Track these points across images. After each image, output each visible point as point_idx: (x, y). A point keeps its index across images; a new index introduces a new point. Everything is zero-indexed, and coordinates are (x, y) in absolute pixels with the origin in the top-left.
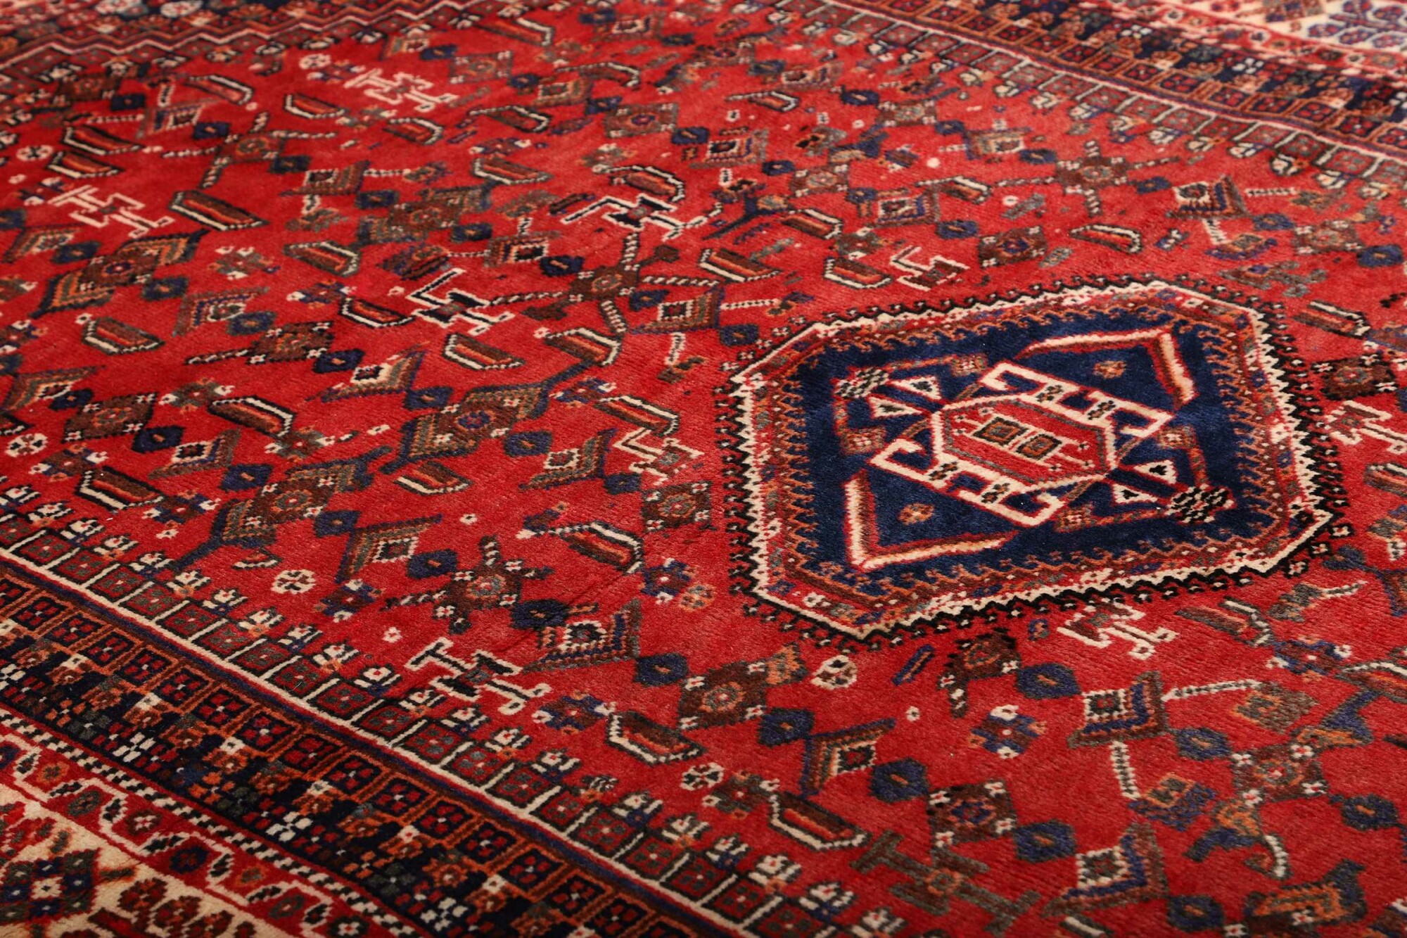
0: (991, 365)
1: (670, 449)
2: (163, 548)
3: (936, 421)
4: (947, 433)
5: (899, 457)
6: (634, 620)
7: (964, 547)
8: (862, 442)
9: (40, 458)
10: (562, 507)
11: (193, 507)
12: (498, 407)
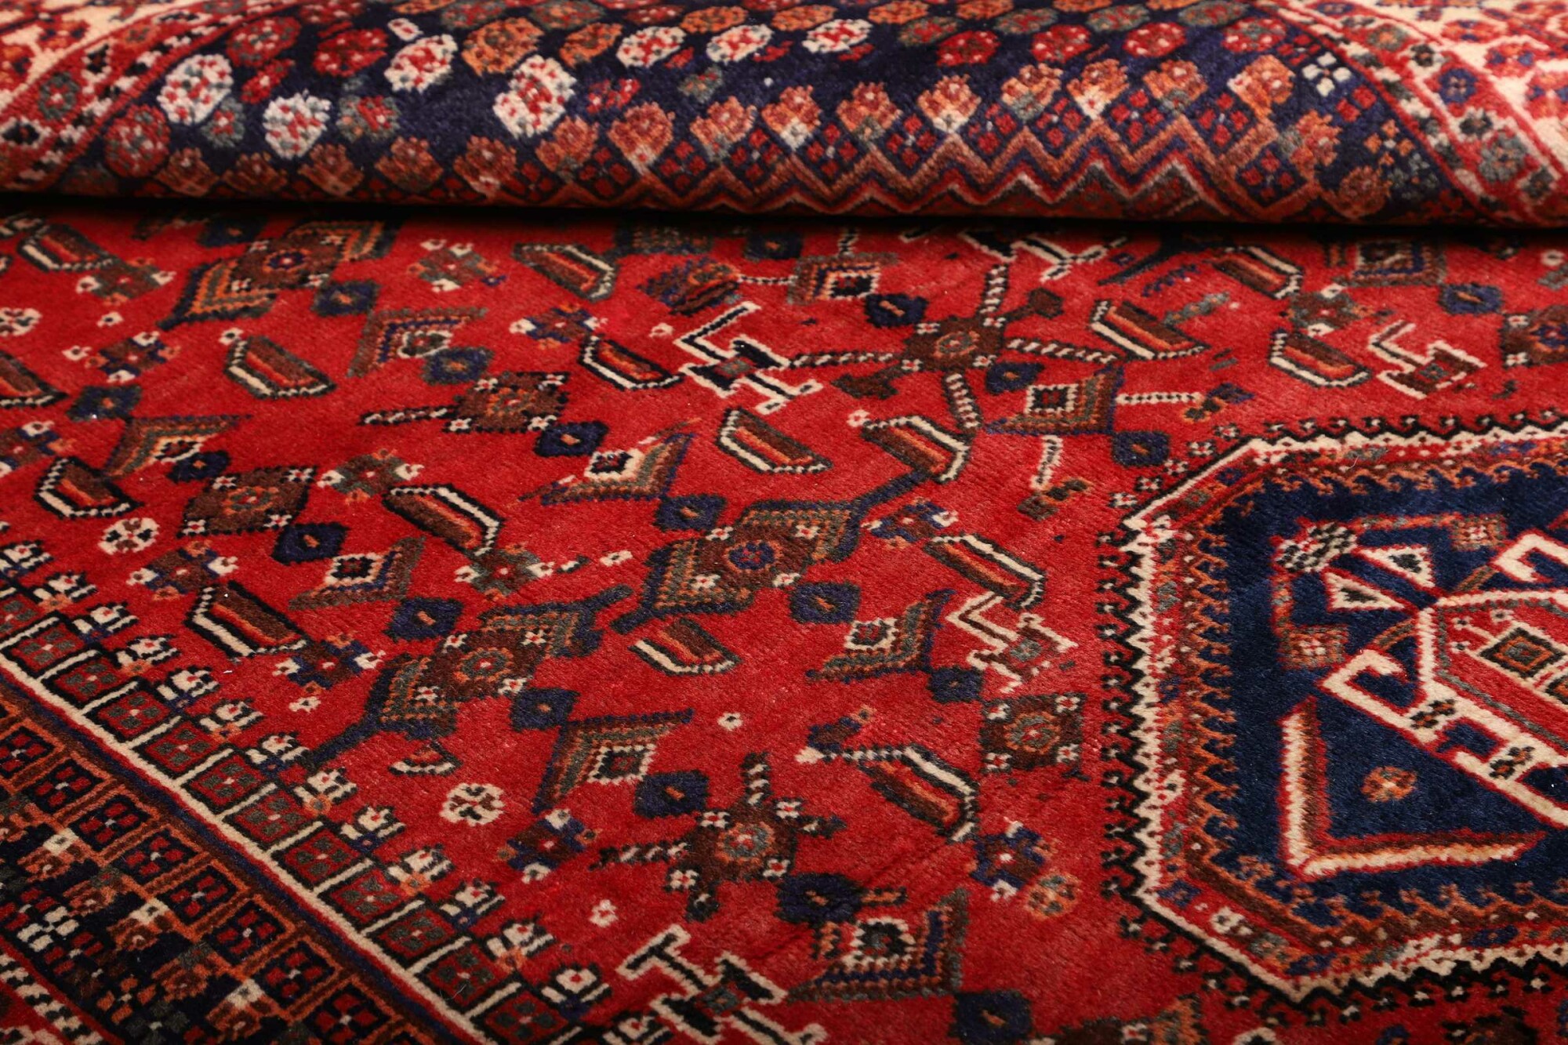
0: (1513, 536)
1: (1028, 633)
2: (294, 728)
3: (1425, 625)
4: (1440, 650)
5: (1366, 681)
6: (955, 929)
7: (1458, 853)
8: (1313, 649)
9: (144, 560)
10: (865, 715)
11: (346, 661)
12: (787, 537)
